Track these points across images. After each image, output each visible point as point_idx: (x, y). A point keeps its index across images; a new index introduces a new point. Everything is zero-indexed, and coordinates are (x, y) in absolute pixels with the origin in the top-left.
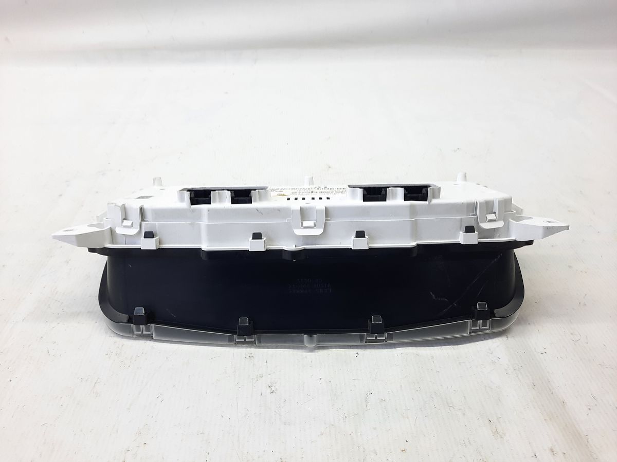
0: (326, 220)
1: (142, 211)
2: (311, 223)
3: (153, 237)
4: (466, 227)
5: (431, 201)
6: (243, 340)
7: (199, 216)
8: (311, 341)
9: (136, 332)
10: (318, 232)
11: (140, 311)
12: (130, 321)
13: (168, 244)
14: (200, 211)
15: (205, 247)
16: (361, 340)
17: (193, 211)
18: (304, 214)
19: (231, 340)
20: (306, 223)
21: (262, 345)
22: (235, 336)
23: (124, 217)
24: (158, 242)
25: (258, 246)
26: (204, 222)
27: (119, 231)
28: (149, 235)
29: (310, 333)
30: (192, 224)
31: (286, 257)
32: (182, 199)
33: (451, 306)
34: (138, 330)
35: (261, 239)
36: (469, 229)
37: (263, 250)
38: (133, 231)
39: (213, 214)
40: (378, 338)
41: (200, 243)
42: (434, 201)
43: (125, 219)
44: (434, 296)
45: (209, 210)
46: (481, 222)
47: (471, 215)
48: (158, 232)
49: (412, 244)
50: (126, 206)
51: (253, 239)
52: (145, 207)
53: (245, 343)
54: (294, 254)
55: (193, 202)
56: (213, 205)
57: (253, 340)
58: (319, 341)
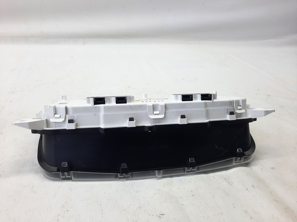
0: (165, 110)
1: (66, 109)
2: (158, 112)
3: (73, 122)
4: (230, 112)
5: (213, 100)
6: (123, 176)
7: (99, 110)
8: (159, 174)
9: (61, 177)
10: (162, 116)
11: (65, 164)
12: (58, 170)
13: (82, 126)
14: (99, 107)
15: (103, 126)
16: (184, 172)
17: (96, 108)
18: (154, 108)
19: (116, 177)
20: (155, 112)
21: (134, 178)
22: (119, 174)
23: (55, 113)
24: (76, 125)
25: (132, 124)
26: (102, 113)
27: (52, 120)
28: (71, 121)
29: (159, 170)
30: (95, 115)
31: (146, 130)
32: (89, 102)
33: (225, 151)
34: (63, 175)
35: (134, 121)
36: (232, 113)
37: (135, 126)
38: (61, 120)
39: (106, 109)
40: (192, 170)
41: (99, 124)
42: (215, 100)
43: (55, 114)
44: (217, 147)
45: (104, 107)
46: (236, 110)
47: (231, 107)
48: (75, 120)
49: (207, 121)
50: (56, 107)
51: (129, 121)
52: (68, 106)
53: (124, 178)
54: (150, 128)
55: (95, 103)
56: (106, 105)
57: (129, 176)
58: (163, 174)
